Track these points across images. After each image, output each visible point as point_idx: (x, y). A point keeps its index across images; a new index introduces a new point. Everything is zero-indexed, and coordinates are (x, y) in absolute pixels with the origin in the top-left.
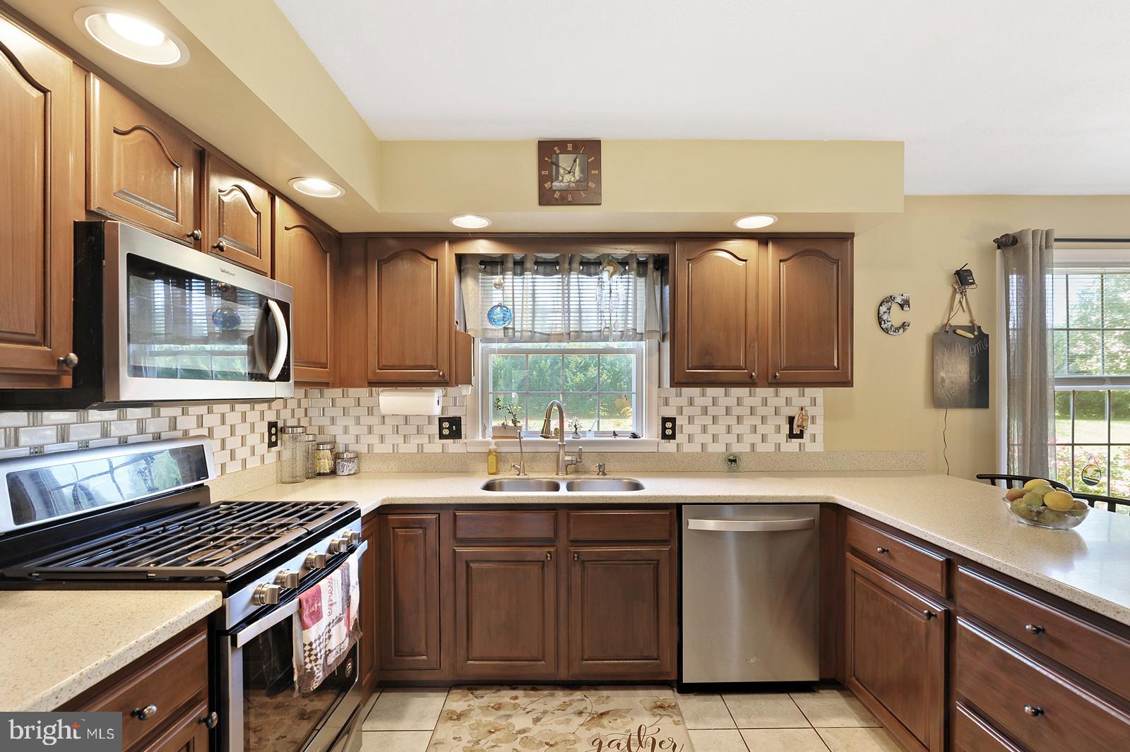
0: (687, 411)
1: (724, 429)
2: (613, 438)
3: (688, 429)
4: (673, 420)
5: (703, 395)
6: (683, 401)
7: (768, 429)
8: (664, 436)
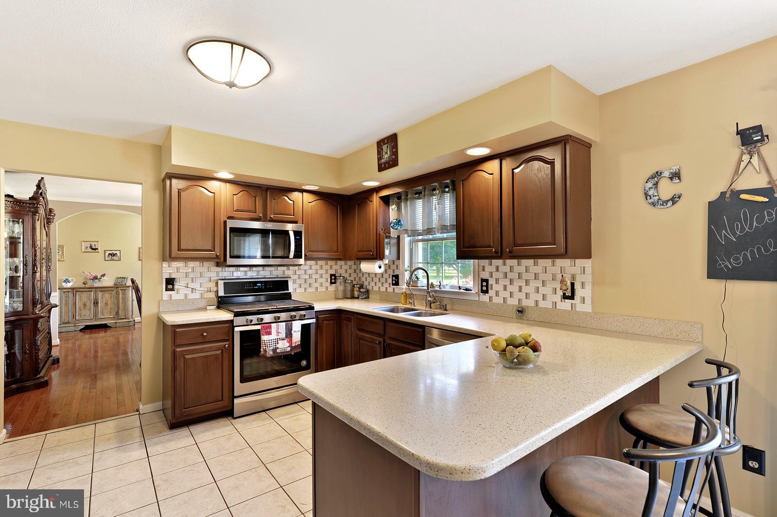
0: (495, 275)
1: (517, 289)
2: (458, 290)
3: (496, 287)
4: (487, 281)
5: (504, 264)
6: (492, 269)
7: (547, 290)
8: (483, 291)
